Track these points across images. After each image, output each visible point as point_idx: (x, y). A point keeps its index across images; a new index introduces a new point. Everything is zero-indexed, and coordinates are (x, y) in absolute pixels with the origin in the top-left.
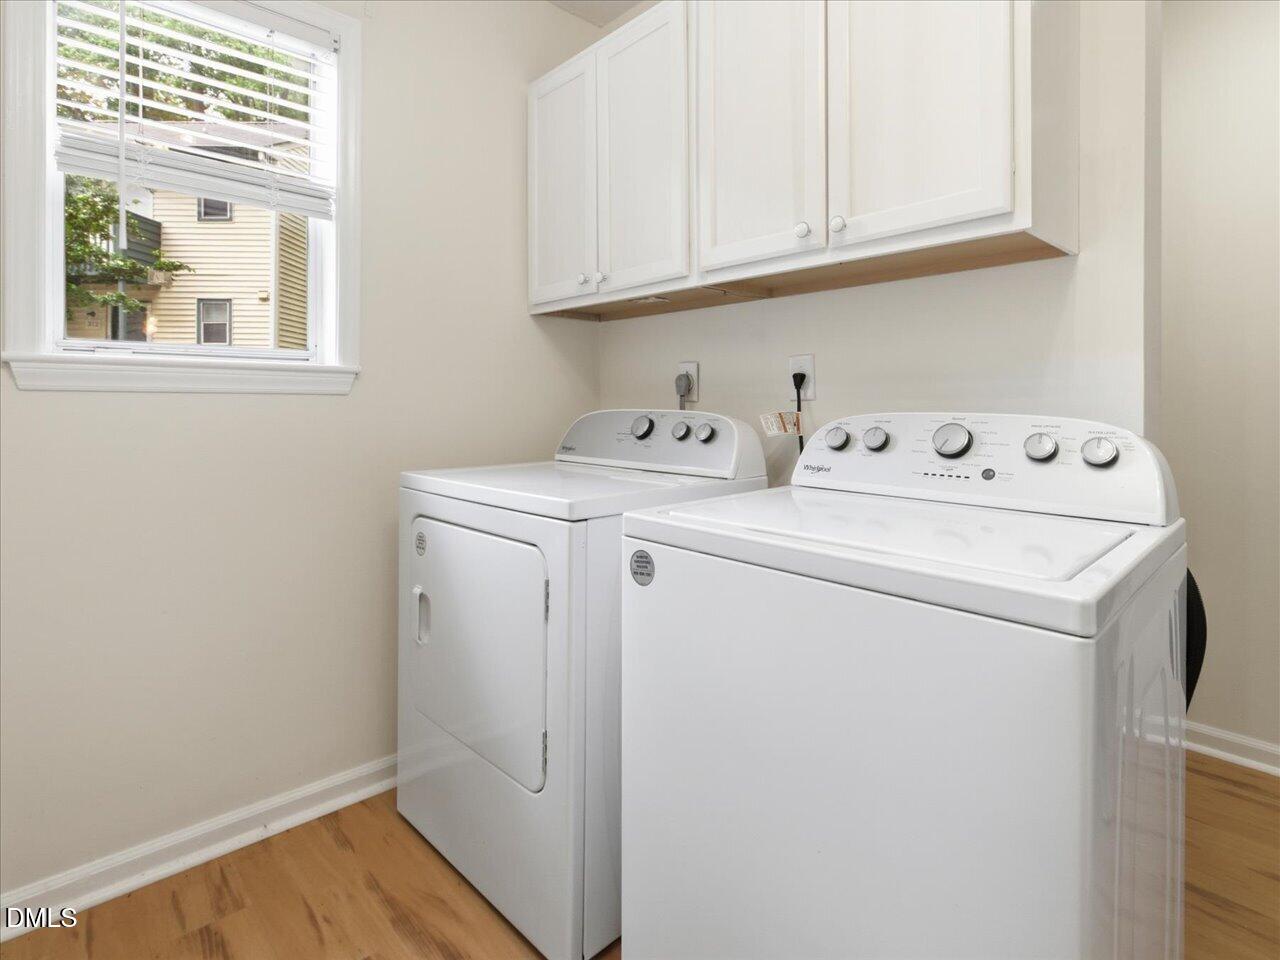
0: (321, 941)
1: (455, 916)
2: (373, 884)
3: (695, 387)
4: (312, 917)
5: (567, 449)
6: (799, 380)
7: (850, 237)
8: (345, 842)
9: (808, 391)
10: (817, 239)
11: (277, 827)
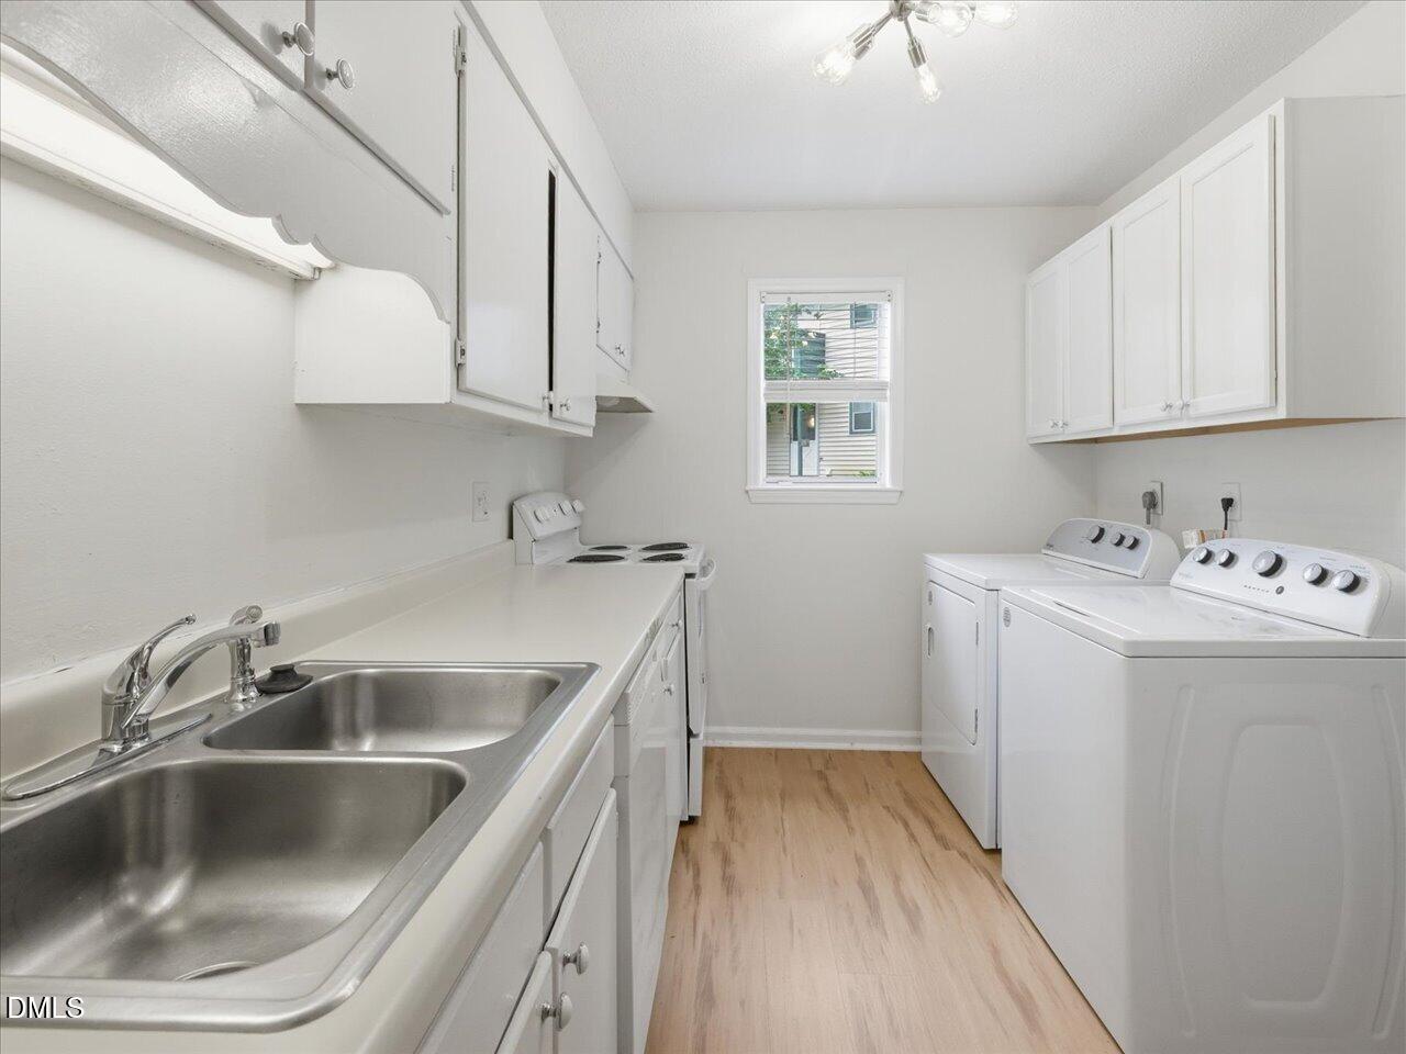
0: (868, 793)
1: (938, 811)
2: (899, 784)
3: (1160, 504)
4: (867, 785)
5: (1049, 546)
6: (1228, 503)
7: (1192, 412)
8: (889, 764)
9: (1234, 513)
10: (1176, 412)
11: (858, 746)
